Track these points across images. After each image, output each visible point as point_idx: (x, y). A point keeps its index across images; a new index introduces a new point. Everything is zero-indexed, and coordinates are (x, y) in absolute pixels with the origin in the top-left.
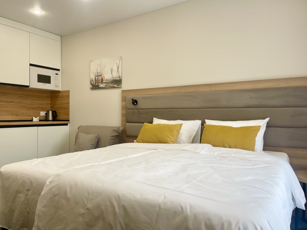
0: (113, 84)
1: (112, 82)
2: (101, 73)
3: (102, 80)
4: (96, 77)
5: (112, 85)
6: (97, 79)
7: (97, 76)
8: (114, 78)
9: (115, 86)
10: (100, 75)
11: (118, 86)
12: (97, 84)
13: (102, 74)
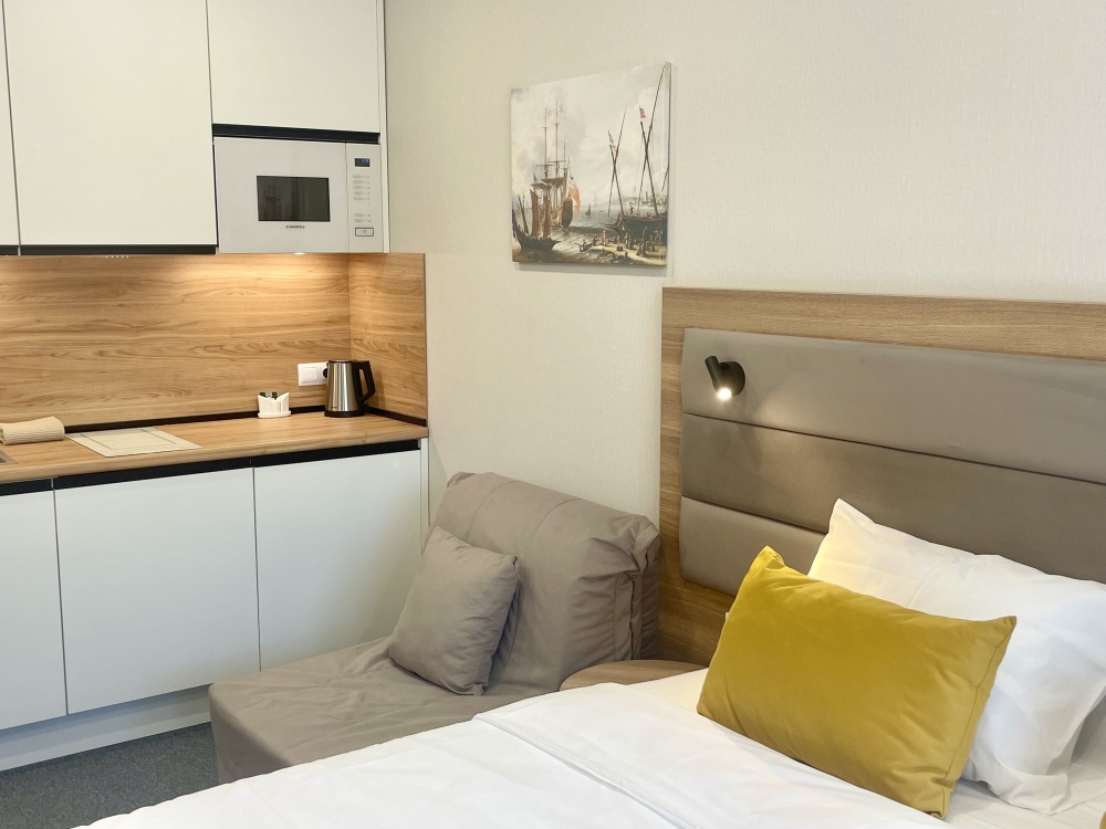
0: (622, 241)
1: (618, 230)
2: (562, 165)
3: (567, 209)
4: (540, 192)
5: (613, 248)
6: (541, 202)
7: (541, 186)
8: (627, 207)
9: (632, 255)
10: (559, 182)
11: (646, 256)
12: (542, 235)
13: (565, 174)
